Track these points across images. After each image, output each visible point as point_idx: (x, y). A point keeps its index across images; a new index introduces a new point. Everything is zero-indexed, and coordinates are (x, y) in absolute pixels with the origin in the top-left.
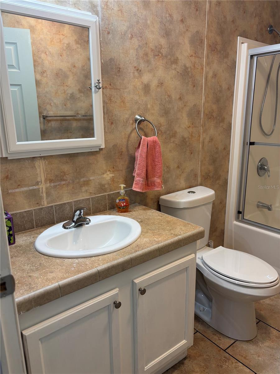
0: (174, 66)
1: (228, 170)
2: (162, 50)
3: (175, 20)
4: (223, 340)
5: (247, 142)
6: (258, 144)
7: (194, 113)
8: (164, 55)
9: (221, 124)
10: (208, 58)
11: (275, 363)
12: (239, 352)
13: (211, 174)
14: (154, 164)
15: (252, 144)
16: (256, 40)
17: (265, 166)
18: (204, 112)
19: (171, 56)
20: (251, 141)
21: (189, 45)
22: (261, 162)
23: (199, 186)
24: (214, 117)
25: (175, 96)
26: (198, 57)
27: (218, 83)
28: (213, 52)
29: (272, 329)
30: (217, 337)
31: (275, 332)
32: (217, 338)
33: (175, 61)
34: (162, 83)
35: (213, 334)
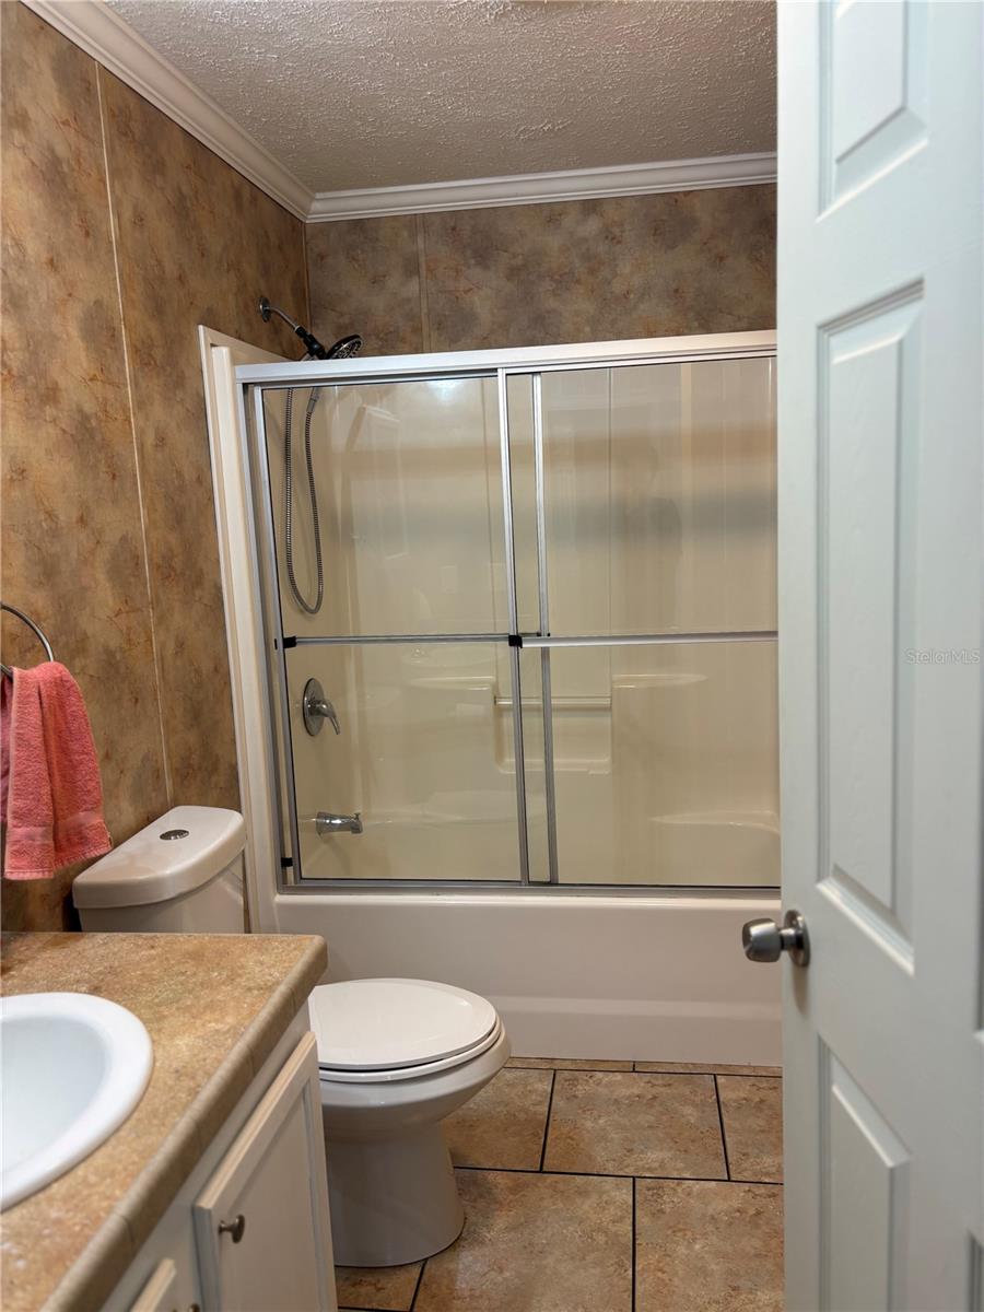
0: (49, 411)
1: (234, 735)
2: (8, 356)
3: (32, 260)
4: (390, 1285)
5: (275, 641)
6: (307, 641)
7: (125, 565)
8: (15, 372)
9: (198, 593)
10: (136, 386)
11: (544, 1262)
12: (448, 1291)
13: (195, 760)
14: (67, 763)
15: (290, 642)
16: (239, 338)
17: (319, 702)
18: (150, 560)
19: (35, 377)
20: (285, 636)
21: (81, 344)
22: (310, 692)
23: (172, 808)
24: (178, 572)
25: (66, 513)
26: (112, 384)
27: (173, 465)
28: (146, 369)
29: (491, 1176)
30: (369, 1288)
31: (501, 1180)
32: (371, 1289)
33: (51, 395)
34: (23, 471)
35: (354, 1285)
